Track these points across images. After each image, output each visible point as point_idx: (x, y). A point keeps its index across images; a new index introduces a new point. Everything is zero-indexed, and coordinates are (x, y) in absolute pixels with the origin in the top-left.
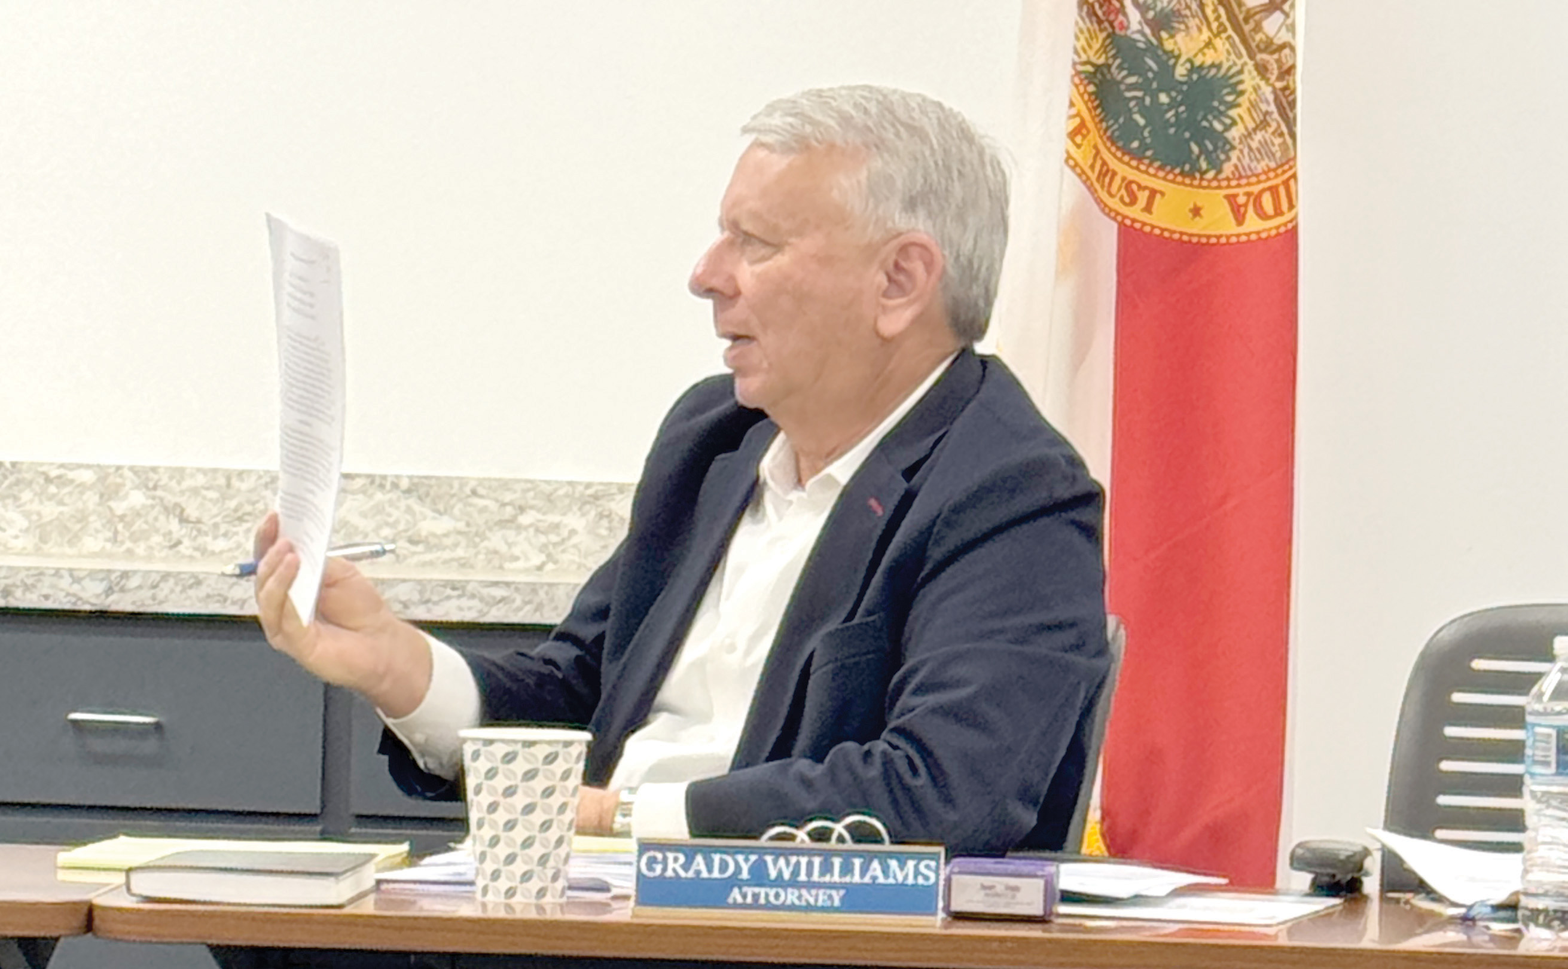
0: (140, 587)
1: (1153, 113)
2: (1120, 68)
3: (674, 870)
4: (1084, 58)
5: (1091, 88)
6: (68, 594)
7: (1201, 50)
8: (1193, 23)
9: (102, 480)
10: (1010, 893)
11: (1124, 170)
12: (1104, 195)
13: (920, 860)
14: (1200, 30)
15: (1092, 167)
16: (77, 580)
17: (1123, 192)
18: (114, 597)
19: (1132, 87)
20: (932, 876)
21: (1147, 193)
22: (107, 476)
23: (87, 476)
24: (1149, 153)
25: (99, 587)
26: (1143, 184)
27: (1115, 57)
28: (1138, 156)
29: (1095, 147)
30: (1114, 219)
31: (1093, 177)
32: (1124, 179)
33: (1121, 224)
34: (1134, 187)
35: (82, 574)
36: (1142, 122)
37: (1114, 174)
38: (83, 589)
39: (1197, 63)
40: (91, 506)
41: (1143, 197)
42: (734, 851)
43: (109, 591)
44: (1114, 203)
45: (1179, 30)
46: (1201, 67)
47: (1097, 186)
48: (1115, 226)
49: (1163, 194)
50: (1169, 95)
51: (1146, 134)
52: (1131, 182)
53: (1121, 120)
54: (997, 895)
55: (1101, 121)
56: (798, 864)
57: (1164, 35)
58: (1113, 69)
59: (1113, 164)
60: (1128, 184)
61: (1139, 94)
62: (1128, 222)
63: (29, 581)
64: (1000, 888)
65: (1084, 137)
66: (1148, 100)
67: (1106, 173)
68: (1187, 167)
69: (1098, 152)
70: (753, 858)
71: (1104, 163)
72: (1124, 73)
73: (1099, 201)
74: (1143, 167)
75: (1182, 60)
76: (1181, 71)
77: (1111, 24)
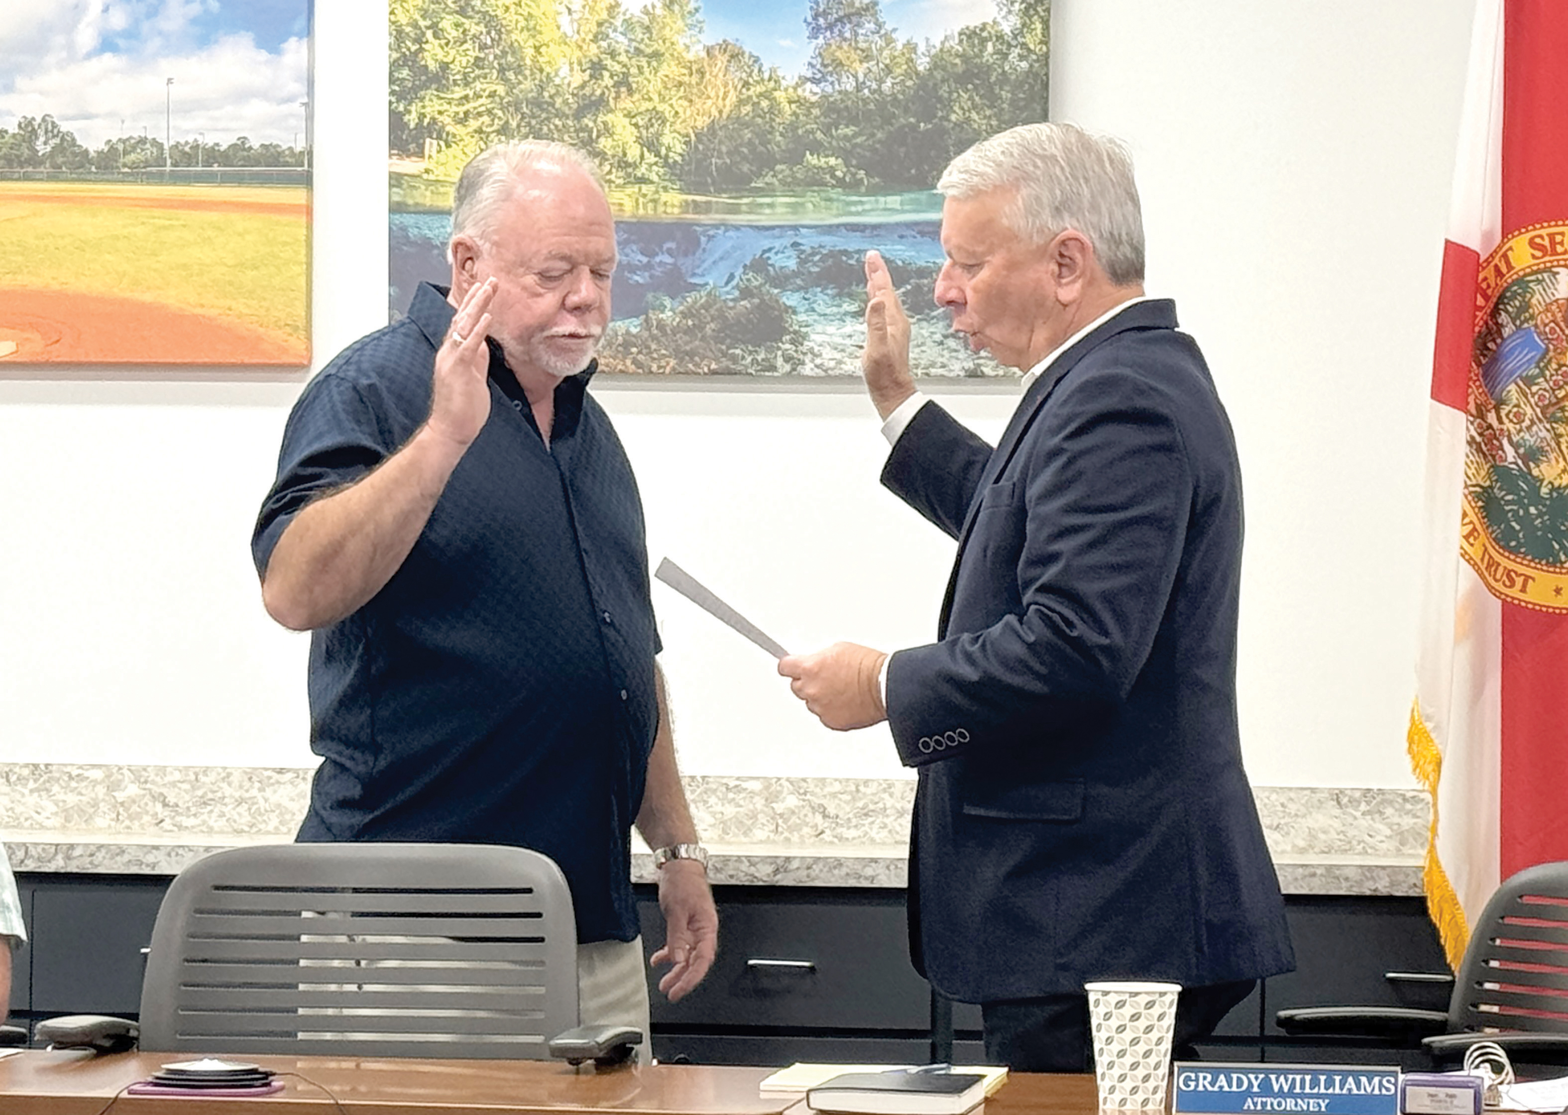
0: (798, 869)
1: (1526, 521)
2: (1500, 489)
3: (1204, 1086)
4: (1474, 482)
5: (1480, 504)
6: (746, 875)
7: (1559, 475)
8: (1552, 456)
9: (767, 788)
10: (1448, 1099)
11: (1505, 562)
12: (1491, 580)
13: (1383, 1077)
14: (1557, 461)
15: (1482, 560)
16: (752, 864)
17: (1505, 578)
18: (779, 877)
19: (1508, 503)
20: (1393, 1088)
21: (1522, 578)
22: (771, 784)
23: (756, 786)
24: (1523, 550)
25: (770, 869)
26: (1520, 572)
27: (1497, 481)
28: (1514, 551)
29: (1484, 545)
30: (1499, 597)
31: (1483, 568)
32: (1505, 568)
33: (1504, 601)
34: (1513, 574)
35: (757, 860)
36: (1517, 527)
37: (1499, 564)
38: (758, 870)
39: (1556, 484)
40: (759, 806)
41: (1519, 581)
42: (1246, 1071)
43: (776, 872)
44: (1499, 586)
45: (1543, 461)
46: (1559, 487)
47: (1486, 574)
48: (1500, 602)
49: (1533, 579)
50: (1537, 509)
51: (1521, 535)
52: (1510, 571)
53: (1503, 526)
54: (1440, 1101)
55: (1487, 527)
56: (1294, 1080)
57: (1532, 465)
58: (1496, 490)
59: (1497, 557)
60: (1508, 573)
61: (1515, 508)
62: (1509, 599)
63: (718, 866)
64: (1442, 1096)
65: (1475, 539)
66: (1521, 512)
67: (1492, 565)
68: (1551, 560)
69: (1486, 549)
70: (1261, 1076)
71: (1491, 557)
72: (1503, 493)
73: (1488, 585)
74: (1519, 560)
75: (1545, 483)
76: (1544, 490)
77: (1493, 457)
